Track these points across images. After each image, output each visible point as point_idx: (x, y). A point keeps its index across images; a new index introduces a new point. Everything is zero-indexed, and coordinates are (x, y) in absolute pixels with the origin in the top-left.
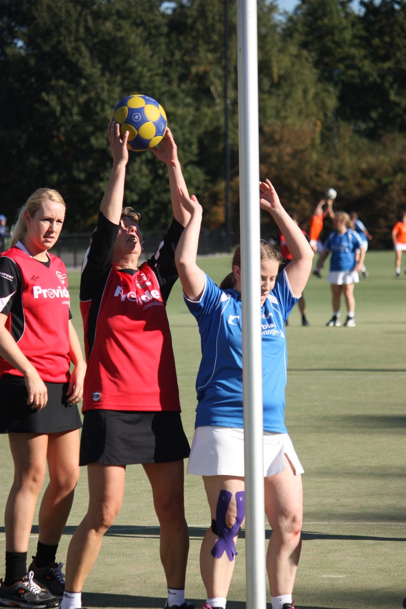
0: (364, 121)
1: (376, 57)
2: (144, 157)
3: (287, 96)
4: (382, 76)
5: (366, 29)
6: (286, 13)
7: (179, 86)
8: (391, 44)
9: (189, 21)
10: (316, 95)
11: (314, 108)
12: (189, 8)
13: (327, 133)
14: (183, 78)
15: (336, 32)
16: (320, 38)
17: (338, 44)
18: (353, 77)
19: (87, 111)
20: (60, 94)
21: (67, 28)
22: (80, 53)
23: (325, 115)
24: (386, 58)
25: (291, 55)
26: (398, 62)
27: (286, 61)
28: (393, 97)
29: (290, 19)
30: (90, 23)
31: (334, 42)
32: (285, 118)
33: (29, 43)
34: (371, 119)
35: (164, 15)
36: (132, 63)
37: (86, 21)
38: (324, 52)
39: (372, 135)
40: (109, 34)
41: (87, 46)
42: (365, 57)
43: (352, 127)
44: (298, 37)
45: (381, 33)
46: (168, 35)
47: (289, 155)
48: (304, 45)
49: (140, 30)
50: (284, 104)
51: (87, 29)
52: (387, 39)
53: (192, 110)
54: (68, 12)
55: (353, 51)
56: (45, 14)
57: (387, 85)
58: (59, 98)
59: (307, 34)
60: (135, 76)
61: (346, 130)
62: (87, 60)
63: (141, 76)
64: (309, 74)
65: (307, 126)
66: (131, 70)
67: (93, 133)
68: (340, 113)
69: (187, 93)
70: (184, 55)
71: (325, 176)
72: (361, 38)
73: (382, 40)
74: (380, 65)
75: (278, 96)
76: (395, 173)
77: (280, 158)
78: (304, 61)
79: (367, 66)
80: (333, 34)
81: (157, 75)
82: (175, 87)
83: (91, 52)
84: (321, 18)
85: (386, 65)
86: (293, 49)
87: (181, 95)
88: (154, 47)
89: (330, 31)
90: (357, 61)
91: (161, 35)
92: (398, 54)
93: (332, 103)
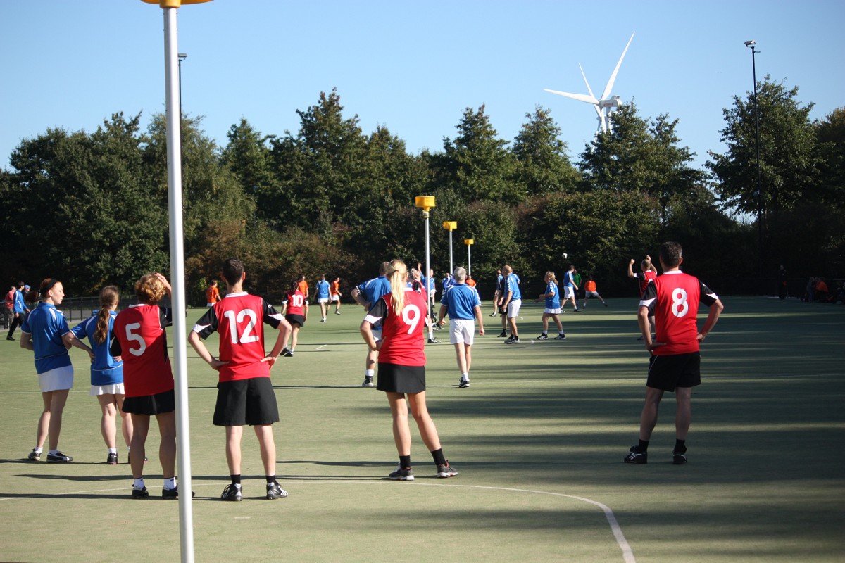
0: (274, 219)
1: (282, 178)
2: (127, 246)
3: (223, 203)
4: (286, 189)
5: (275, 159)
6: (222, 148)
7: (151, 198)
8: (291, 168)
9: (157, 155)
10: (242, 202)
11: (240, 211)
12: (156, 146)
13: (250, 227)
14: (152, 193)
15: (255, 161)
16: (245, 164)
17: (256, 169)
18: (266, 190)
19: (90, 216)
20: (72, 204)
21: (76, 161)
22: (85, 177)
23: (249, 216)
24: (288, 178)
25: (225, 176)
26: (296, 180)
27: (222, 180)
28: (293, 203)
29: (225, 153)
30: (91, 158)
31: (253, 167)
32: (222, 217)
33: (51, 171)
34: (279, 218)
35: (140, 151)
36: (120, 183)
37: (88, 156)
38: (247, 174)
39: (280, 229)
40: (104, 164)
41: (89, 172)
42: (274, 177)
43: (267, 223)
44: (229, 164)
45: (285, 162)
46: (142, 165)
47: (225, 242)
48: (234, 169)
49: (124, 161)
50: (221, 209)
51: (89, 161)
52: (288, 165)
53: (159, 213)
54: (76, 150)
55: (266, 173)
56: (61, 152)
57: (289, 194)
58: (71, 207)
59: (235, 162)
60: (122, 192)
61: (262, 224)
62: (89, 182)
63: (125, 192)
64: (237, 189)
65: (236, 223)
66: (119, 188)
67: (94, 230)
68: (259, 214)
69: (156, 203)
70: (153, 177)
71: (249, 256)
72: (271, 164)
73: (284, 166)
74: (284, 182)
75: (217, 204)
76: (296, 254)
77: (219, 244)
78: (233, 180)
79: (276, 182)
80: (253, 163)
81: (136, 190)
82: (148, 199)
83: (92, 176)
84: (245, 152)
85: (288, 182)
86: (226, 172)
87: (152, 204)
88: (134, 172)
89: (251, 160)
90: (269, 179)
91: (139, 164)
92: (296, 175)
93: (253, 207)
